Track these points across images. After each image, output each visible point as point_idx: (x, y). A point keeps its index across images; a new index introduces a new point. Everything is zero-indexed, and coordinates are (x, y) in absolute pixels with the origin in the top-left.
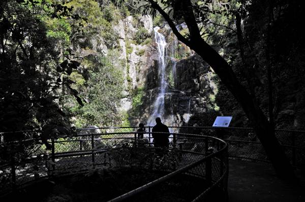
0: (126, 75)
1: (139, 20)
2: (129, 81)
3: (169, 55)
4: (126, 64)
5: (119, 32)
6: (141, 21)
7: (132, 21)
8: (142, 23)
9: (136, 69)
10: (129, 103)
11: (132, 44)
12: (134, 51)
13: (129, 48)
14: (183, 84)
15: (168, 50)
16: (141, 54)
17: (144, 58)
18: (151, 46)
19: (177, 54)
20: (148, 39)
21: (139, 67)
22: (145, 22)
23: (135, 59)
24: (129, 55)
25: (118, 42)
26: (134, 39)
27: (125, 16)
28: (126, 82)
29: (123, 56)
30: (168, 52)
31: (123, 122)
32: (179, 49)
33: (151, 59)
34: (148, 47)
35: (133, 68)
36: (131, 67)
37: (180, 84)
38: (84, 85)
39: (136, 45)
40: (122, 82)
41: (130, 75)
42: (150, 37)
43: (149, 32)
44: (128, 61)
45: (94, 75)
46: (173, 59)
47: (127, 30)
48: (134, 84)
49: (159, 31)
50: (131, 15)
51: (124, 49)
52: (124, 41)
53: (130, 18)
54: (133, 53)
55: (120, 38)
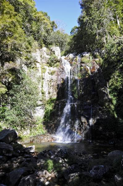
0: (41, 89)
1: (51, 50)
2: (43, 93)
3: (73, 75)
4: (41, 80)
5: (37, 58)
6: (53, 50)
7: (46, 51)
8: (54, 52)
9: (48, 85)
10: (42, 111)
11: (45, 66)
12: (47, 71)
13: (44, 69)
14: (85, 96)
15: (73, 71)
16: (52, 74)
17: (54, 77)
18: (60, 68)
19: (79, 74)
20: (57, 63)
21: (51, 84)
22: (56, 51)
23: (47, 77)
24: (43, 74)
25: (35, 64)
26: (48, 63)
27: (41, 47)
28: (41, 94)
29: (39, 74)
30: (72, 72)
31: (37, 125)
32: (81, 70)
33: (59, 77)
34: (57, 69)
35: (46, 84)
36: (44, 83)
37: (82, 97)
38: (6, 93)
39: (49, 67)
40: (37, 94)
41: (44, 89)
42: (59, 61)
43: (59, 58)
44: (43, 79)
45: (16, 86)
46: (76, 78)
47: (42, 57)
48: (46, 96)
49: (65, 59)
50: (45, 47)
51: (40, 69)
52: (40, 64)
53: (44, 49)
54: (46, 73)
55: (37, 62)
